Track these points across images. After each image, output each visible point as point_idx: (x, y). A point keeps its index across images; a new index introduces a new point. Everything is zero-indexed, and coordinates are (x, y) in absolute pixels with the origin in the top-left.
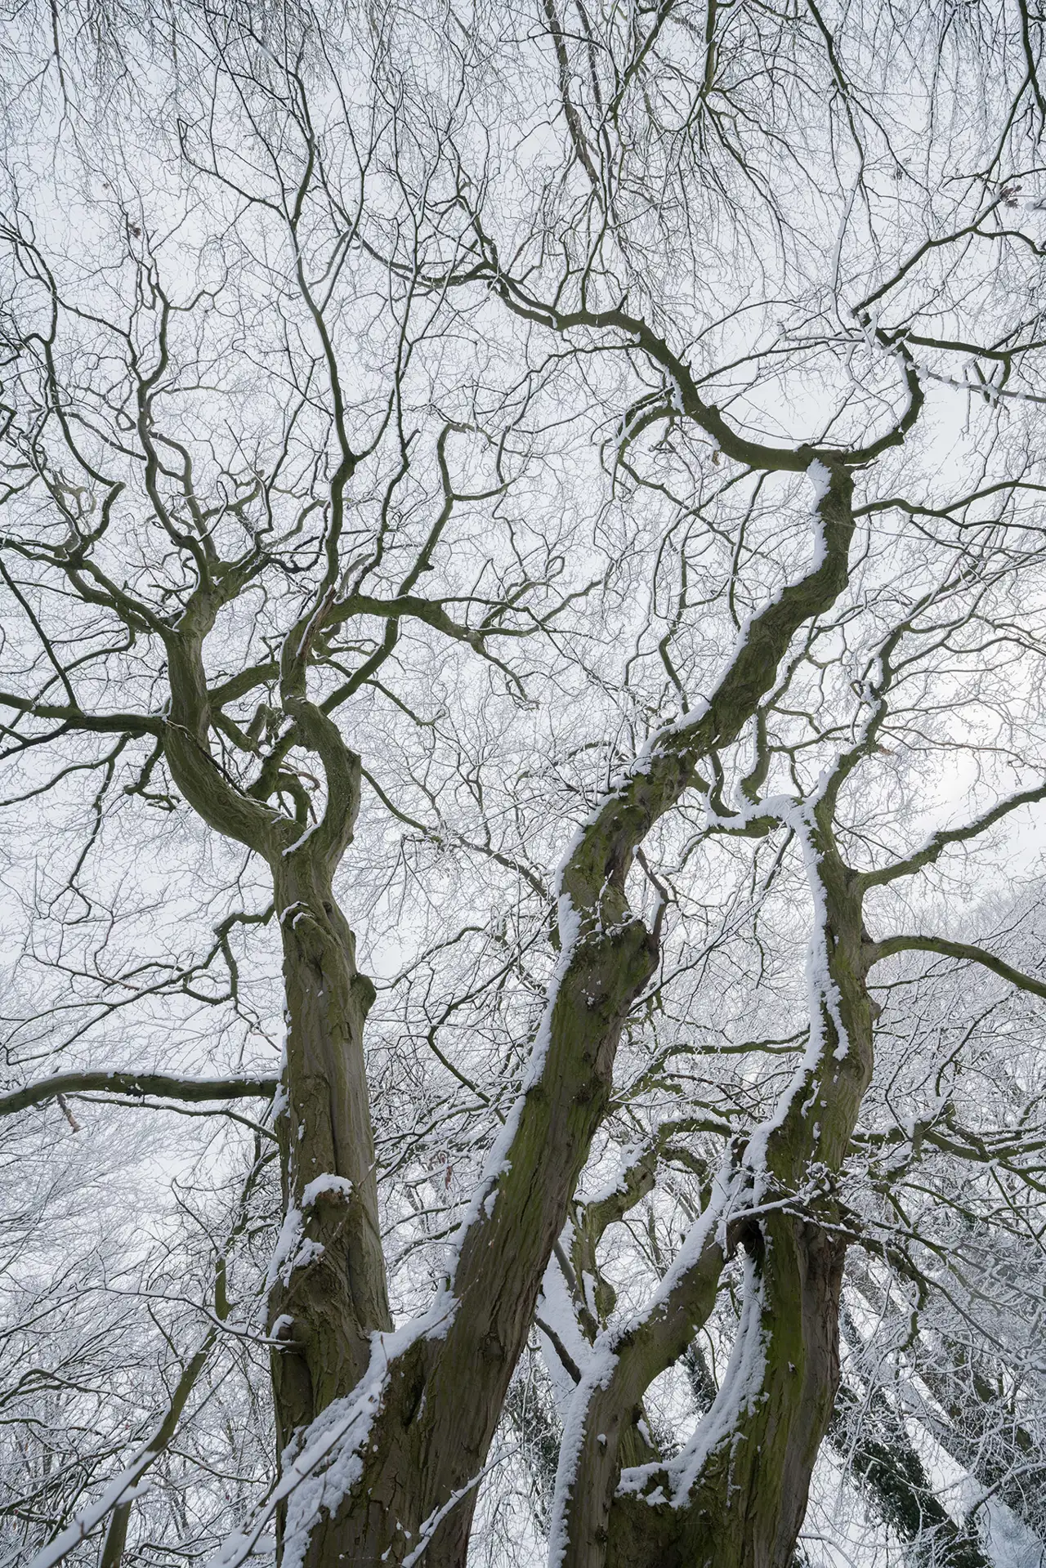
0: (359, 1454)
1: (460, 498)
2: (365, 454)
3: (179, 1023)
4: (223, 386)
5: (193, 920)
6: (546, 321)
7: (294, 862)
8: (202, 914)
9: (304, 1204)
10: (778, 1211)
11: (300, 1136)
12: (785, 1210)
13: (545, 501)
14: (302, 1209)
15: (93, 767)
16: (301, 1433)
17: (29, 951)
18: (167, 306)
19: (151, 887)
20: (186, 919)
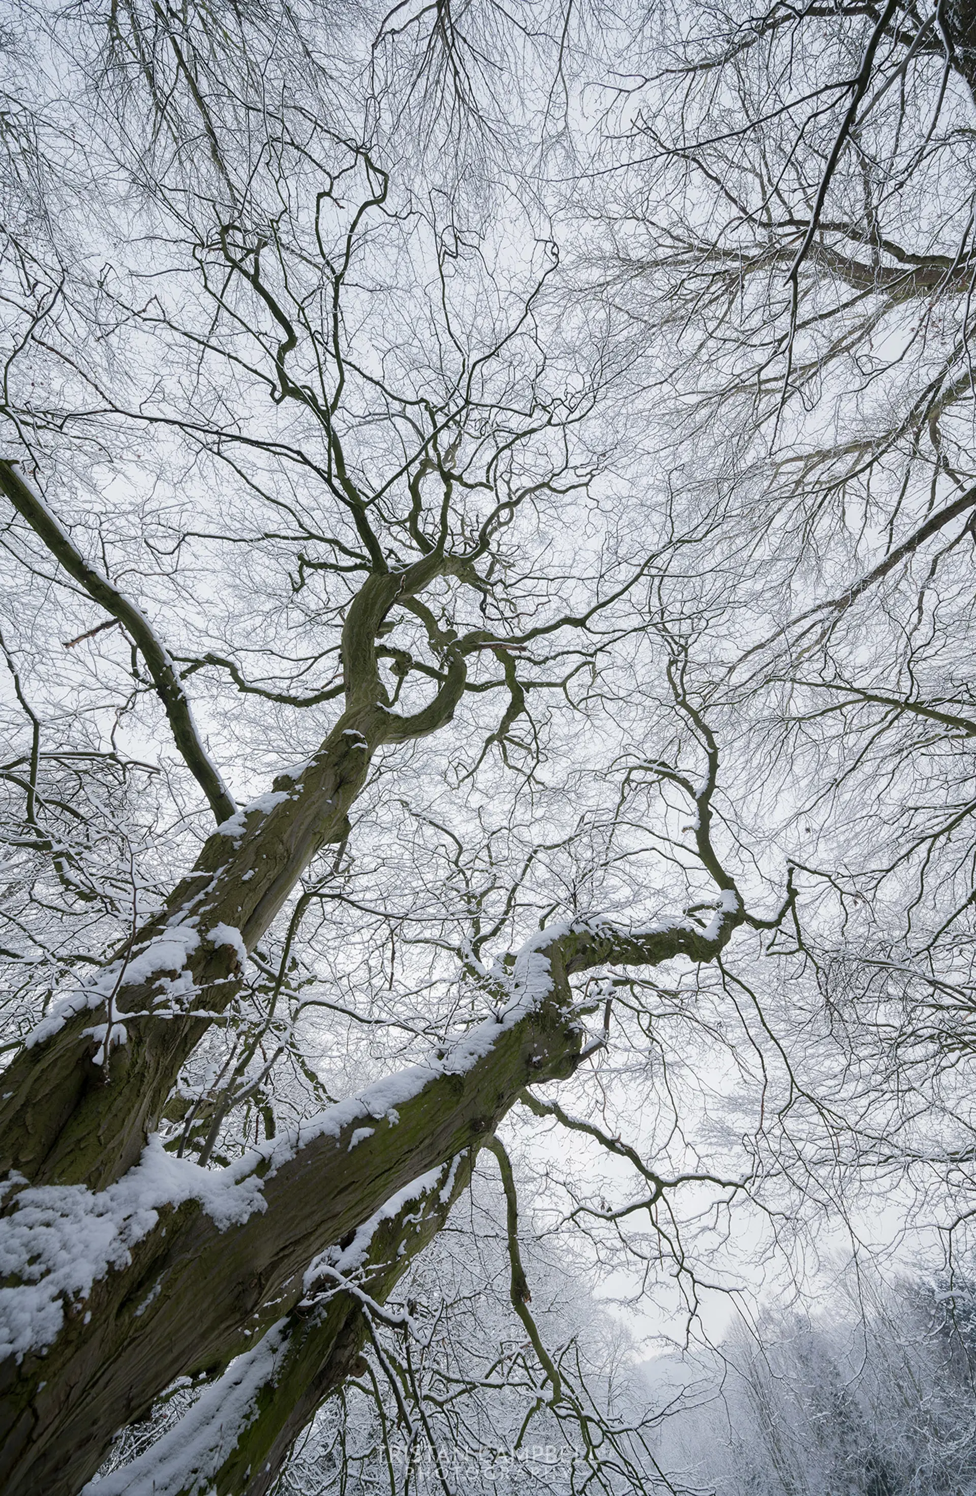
0: (67, 1306)
1: (565, 689)
2: (588, 630)
3: (96, 652)
4: (542, 526)
5: (188, 629)
6: (677, 695)
7: (378, 715)
8: (197, 634)
9: (211, 936)
10: (359, 1303)
11: (246, 877)
12: (365, 1309)
13: (566, 730)
14: (203, 939)
15: (301, 526)
16: (18, 1188)
17: (103, 519)
18: (587, 484)
19: (204, 590)
20: (187, 624)
